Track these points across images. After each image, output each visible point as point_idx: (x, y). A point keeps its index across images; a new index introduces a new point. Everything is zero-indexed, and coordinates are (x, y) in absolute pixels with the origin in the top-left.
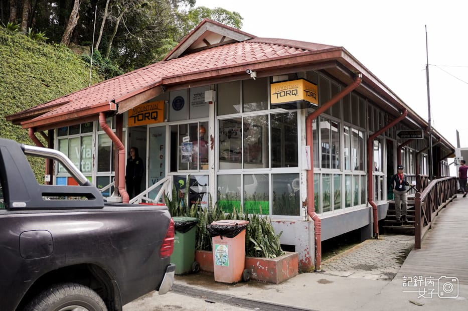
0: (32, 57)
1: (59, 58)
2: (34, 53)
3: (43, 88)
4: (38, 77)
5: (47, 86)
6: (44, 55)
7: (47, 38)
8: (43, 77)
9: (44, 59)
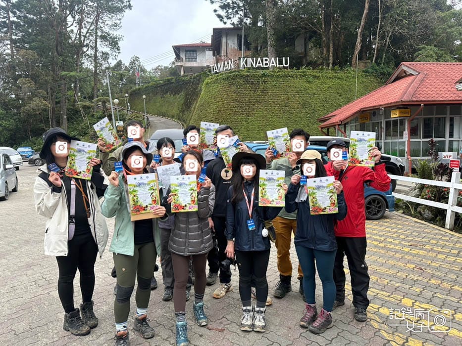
0: (332, 82)
1: (347, 77)
2: (333, 79)
3: (338, 97)
4: (335, 92)
5: (340, 96)
6: (339, 78)
7: (340, 68)
8: (338, 91)
9: (338, 81)
